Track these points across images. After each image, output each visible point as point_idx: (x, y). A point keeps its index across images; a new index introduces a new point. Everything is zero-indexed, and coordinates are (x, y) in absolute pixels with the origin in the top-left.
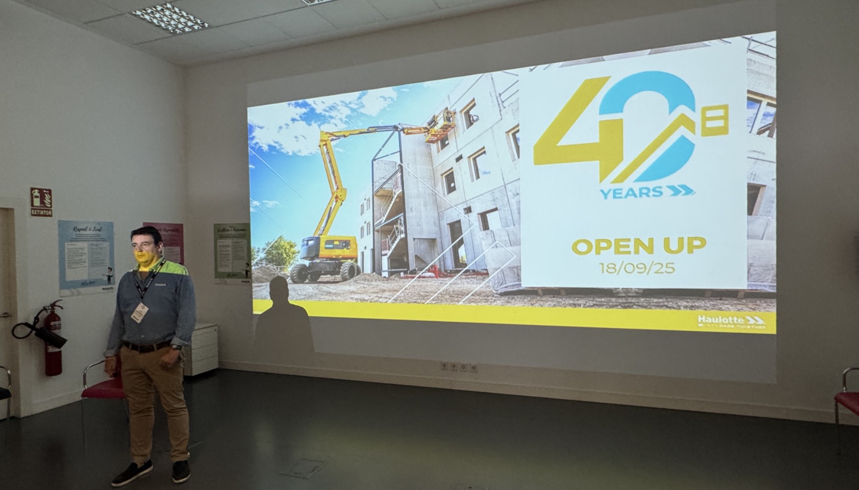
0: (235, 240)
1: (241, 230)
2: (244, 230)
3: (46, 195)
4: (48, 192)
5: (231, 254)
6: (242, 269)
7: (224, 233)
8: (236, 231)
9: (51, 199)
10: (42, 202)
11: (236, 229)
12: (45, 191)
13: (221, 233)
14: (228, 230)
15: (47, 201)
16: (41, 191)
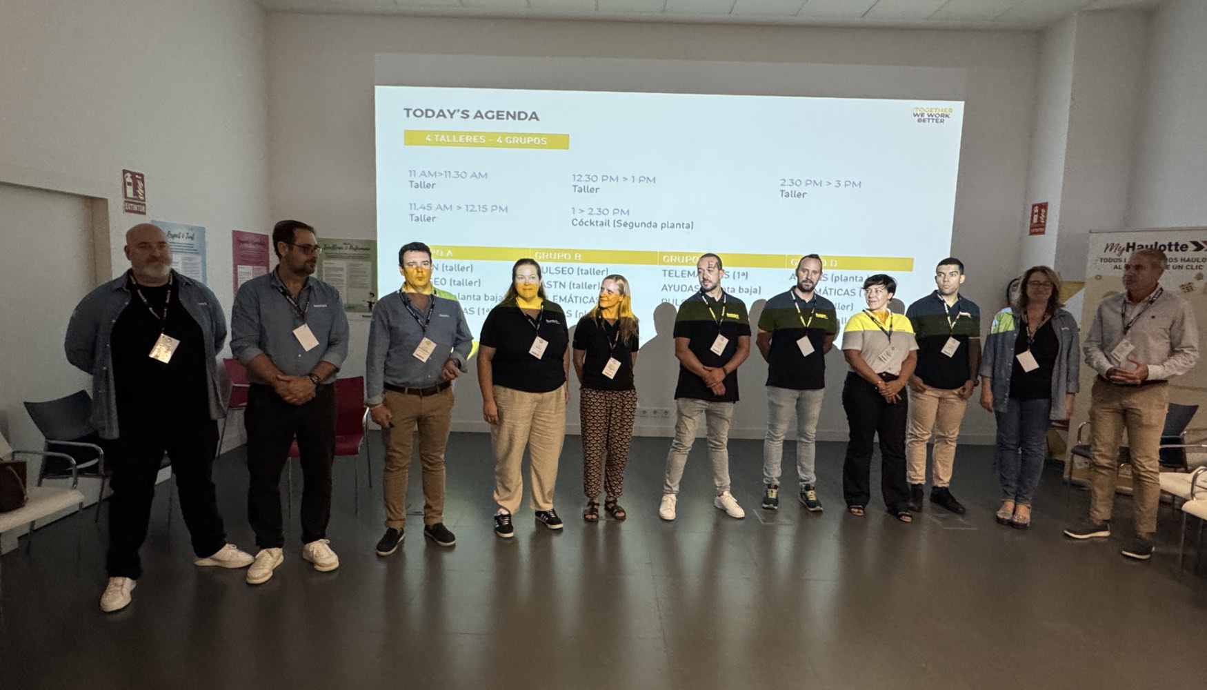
0: (351, 261)
1: (364, 249)
2: (367, 249)
3: (138, 182)
4: (140, 177)
5: (345, 280)
6: (364, 301)
7: (334, 251)
8: (355, 249)
9: (143, 189)
10: (136, 193)
11: (354, 247)
12: (137, 176)
13: (328, 251)
14: (340, 248)
15: (140, 191)
16: (133, 175)
